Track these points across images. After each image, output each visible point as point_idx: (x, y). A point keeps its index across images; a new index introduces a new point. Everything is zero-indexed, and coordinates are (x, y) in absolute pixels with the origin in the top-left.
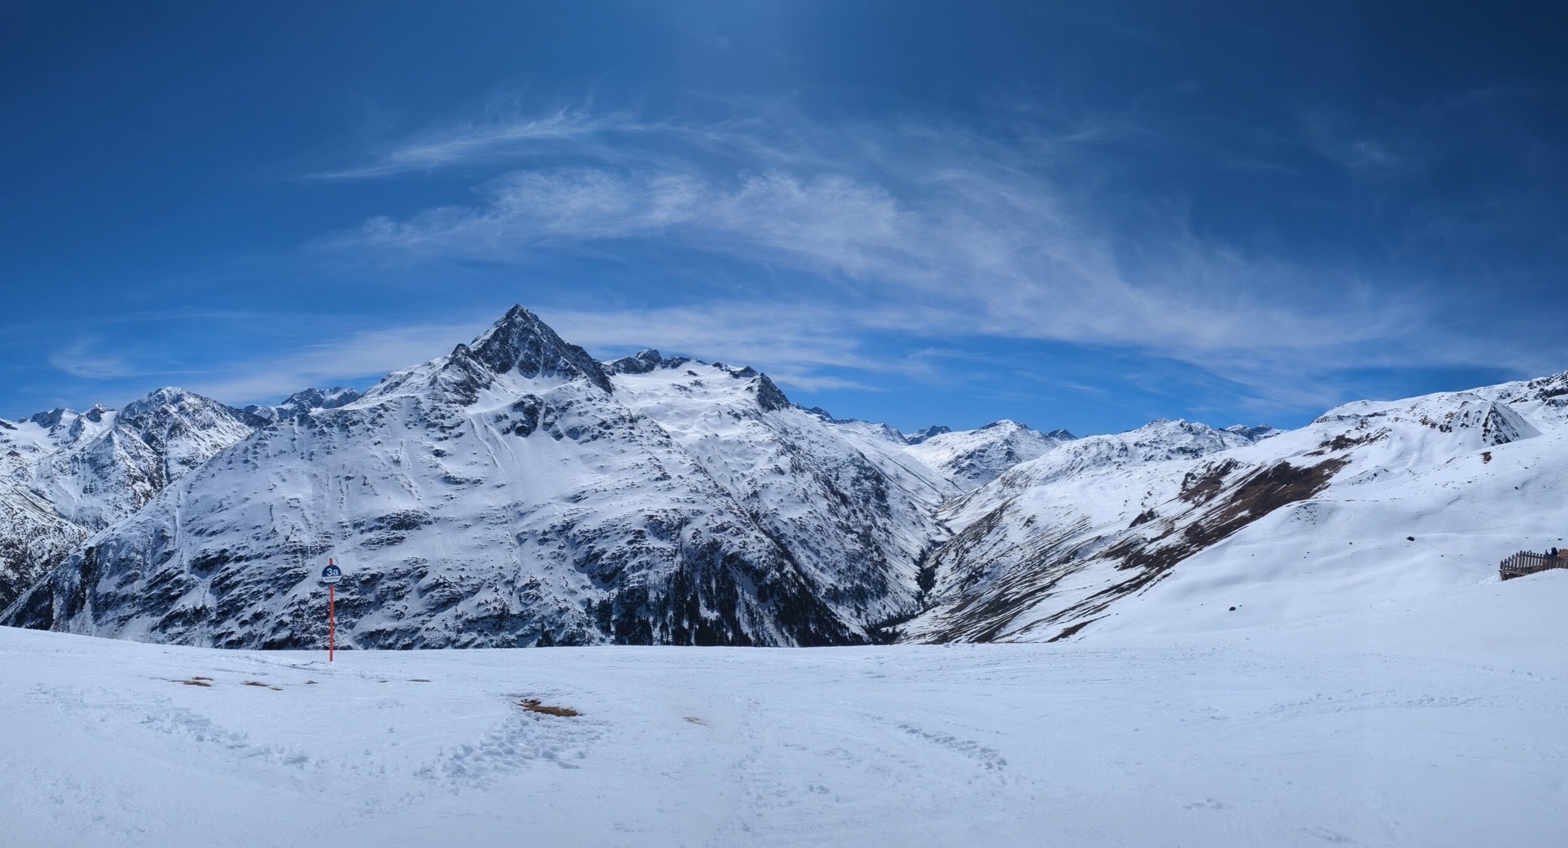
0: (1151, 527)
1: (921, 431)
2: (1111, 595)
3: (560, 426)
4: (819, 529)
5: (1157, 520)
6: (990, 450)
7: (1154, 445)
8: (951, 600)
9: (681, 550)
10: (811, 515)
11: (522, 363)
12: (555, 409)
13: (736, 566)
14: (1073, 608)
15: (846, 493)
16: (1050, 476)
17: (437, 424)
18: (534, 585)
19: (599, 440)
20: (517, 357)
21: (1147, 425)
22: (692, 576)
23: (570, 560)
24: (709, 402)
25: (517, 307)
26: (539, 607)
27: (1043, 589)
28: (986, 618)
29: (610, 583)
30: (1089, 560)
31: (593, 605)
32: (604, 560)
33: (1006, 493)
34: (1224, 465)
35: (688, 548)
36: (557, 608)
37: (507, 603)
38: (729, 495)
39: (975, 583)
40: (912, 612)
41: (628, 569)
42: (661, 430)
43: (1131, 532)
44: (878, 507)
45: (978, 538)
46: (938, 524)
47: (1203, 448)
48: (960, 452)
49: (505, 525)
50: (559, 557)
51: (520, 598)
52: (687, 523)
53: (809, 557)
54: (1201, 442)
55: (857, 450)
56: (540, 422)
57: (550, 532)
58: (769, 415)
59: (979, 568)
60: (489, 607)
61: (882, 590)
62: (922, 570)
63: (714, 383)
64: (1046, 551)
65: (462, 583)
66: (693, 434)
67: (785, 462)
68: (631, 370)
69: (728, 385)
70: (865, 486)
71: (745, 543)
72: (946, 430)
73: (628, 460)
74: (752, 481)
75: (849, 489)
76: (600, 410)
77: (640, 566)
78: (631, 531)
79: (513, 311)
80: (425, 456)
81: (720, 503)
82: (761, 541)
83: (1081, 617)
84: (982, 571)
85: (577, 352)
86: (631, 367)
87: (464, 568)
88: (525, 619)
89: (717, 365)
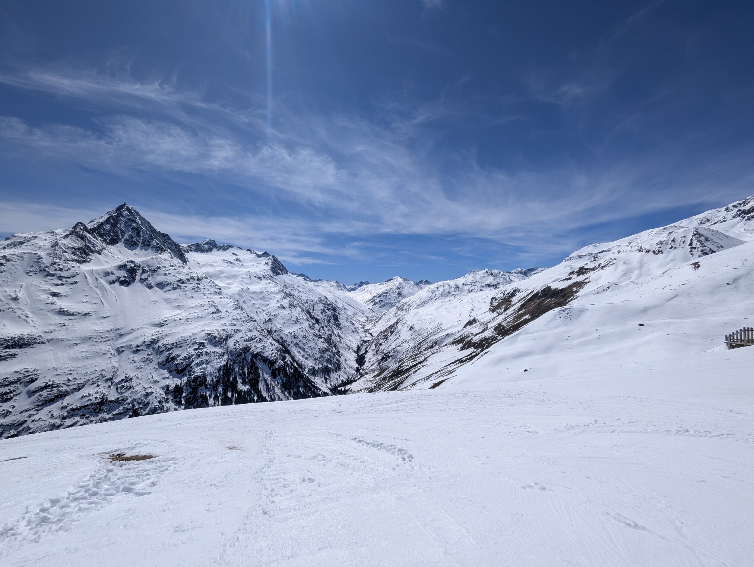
0: (475, 327)
1: (355, 284)
2: (456, 364)
3: (151, 281)
4: (304, 337)
5: (478, 323)
6: (390, 292)
7: (473, 284)
8: (374, 371)
9: (227, 352)
10: (300, 330)
11: (126, 240)
12: (148, 270)
13: (259, 359)
14: (437, 372)
15: (318, 317)
16: (420, 304)
17: (56, 275)
18: (128, 379)
19: (177, 290)
20: (123, 236)
21: (468, 274)
22: (233, 366)
23: (155, 362)
24: (244, 270)
25: (124, 204)
26: (131, 393)
27: (420, 363)
28: (392, 380)
29: (182, 374)
30: (443, 346)
31: (170, 388)
32: (179, 361)
33: (399, 314)
34: (512, 291)
35: (231, 351)
36: (144, 393)
37: (106, 394)
38: (255, 321)
39: (385, 361)
40: (354, 378)
41: (194, 365)
42: (216, 285)
43: (463, 331)
44: (335, 324)
45: (386, 337)
46: (365, 332)
47: (499, 283)
48: (375, 294)
49: (108, 343)
50: (148, 361)
51: (117, 389)
52: (230, 337)
53: (299, 352)
54: (498, 280)
55: (323, 295)
56: (138, 278)
57: (141, 345)
58: (277, 278)
59: (387, 353)
60: (91, 398)
61: (338, 367)
62: (358, 356)
63: (248, 260)
64: (421, 343)
65: (69, 384)
66: (235, 288)
67: (286, 302)
68: (199, 251)
69: (255, 261)
70: (327, 314)
71: (264, 346)
72: (368, 283)
73: (195, 302)
74: (268, 313)
75: (320, 315)
76: (179, 273)
77: (202, 363)
78: (196, 343)
79: (122, 207)
80: (42, 296)
81: (250, 325)
82: (273, 345)
83: (441, 377)
84: (389, 355)
85: (165, 237)
86: (198, 248)
87: (72, 372)
88: (120, 403)
89: (249, 250)
